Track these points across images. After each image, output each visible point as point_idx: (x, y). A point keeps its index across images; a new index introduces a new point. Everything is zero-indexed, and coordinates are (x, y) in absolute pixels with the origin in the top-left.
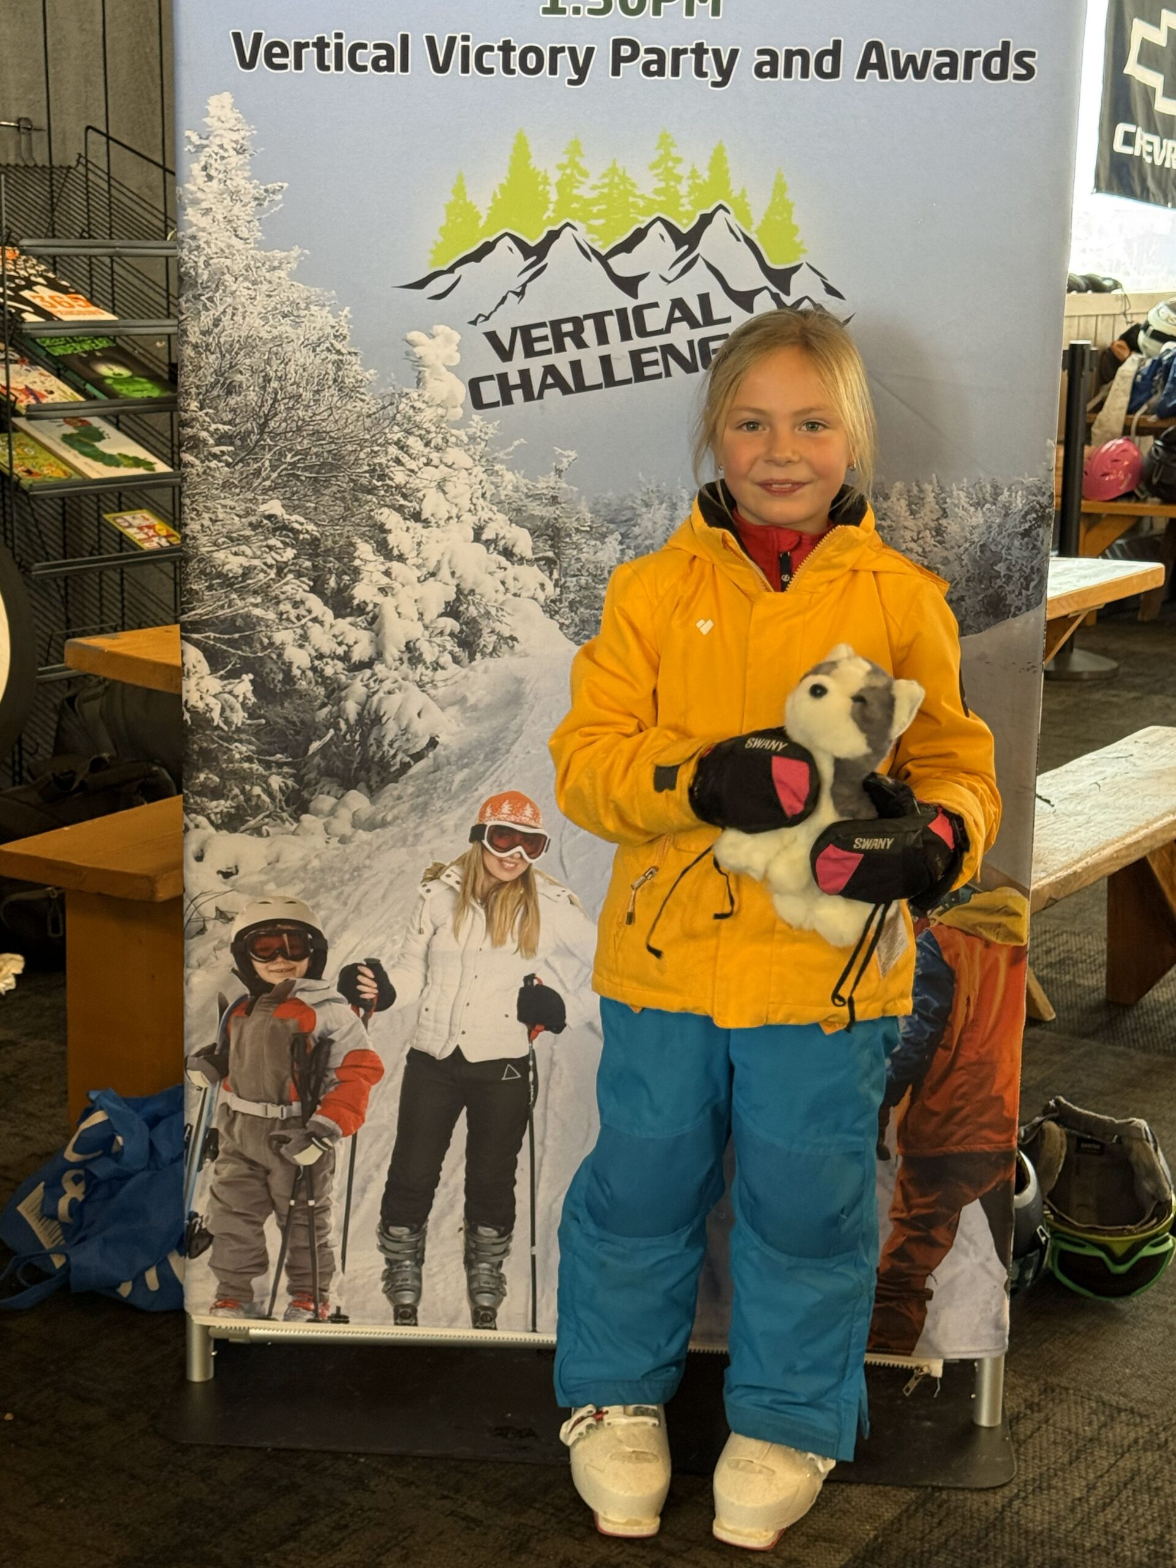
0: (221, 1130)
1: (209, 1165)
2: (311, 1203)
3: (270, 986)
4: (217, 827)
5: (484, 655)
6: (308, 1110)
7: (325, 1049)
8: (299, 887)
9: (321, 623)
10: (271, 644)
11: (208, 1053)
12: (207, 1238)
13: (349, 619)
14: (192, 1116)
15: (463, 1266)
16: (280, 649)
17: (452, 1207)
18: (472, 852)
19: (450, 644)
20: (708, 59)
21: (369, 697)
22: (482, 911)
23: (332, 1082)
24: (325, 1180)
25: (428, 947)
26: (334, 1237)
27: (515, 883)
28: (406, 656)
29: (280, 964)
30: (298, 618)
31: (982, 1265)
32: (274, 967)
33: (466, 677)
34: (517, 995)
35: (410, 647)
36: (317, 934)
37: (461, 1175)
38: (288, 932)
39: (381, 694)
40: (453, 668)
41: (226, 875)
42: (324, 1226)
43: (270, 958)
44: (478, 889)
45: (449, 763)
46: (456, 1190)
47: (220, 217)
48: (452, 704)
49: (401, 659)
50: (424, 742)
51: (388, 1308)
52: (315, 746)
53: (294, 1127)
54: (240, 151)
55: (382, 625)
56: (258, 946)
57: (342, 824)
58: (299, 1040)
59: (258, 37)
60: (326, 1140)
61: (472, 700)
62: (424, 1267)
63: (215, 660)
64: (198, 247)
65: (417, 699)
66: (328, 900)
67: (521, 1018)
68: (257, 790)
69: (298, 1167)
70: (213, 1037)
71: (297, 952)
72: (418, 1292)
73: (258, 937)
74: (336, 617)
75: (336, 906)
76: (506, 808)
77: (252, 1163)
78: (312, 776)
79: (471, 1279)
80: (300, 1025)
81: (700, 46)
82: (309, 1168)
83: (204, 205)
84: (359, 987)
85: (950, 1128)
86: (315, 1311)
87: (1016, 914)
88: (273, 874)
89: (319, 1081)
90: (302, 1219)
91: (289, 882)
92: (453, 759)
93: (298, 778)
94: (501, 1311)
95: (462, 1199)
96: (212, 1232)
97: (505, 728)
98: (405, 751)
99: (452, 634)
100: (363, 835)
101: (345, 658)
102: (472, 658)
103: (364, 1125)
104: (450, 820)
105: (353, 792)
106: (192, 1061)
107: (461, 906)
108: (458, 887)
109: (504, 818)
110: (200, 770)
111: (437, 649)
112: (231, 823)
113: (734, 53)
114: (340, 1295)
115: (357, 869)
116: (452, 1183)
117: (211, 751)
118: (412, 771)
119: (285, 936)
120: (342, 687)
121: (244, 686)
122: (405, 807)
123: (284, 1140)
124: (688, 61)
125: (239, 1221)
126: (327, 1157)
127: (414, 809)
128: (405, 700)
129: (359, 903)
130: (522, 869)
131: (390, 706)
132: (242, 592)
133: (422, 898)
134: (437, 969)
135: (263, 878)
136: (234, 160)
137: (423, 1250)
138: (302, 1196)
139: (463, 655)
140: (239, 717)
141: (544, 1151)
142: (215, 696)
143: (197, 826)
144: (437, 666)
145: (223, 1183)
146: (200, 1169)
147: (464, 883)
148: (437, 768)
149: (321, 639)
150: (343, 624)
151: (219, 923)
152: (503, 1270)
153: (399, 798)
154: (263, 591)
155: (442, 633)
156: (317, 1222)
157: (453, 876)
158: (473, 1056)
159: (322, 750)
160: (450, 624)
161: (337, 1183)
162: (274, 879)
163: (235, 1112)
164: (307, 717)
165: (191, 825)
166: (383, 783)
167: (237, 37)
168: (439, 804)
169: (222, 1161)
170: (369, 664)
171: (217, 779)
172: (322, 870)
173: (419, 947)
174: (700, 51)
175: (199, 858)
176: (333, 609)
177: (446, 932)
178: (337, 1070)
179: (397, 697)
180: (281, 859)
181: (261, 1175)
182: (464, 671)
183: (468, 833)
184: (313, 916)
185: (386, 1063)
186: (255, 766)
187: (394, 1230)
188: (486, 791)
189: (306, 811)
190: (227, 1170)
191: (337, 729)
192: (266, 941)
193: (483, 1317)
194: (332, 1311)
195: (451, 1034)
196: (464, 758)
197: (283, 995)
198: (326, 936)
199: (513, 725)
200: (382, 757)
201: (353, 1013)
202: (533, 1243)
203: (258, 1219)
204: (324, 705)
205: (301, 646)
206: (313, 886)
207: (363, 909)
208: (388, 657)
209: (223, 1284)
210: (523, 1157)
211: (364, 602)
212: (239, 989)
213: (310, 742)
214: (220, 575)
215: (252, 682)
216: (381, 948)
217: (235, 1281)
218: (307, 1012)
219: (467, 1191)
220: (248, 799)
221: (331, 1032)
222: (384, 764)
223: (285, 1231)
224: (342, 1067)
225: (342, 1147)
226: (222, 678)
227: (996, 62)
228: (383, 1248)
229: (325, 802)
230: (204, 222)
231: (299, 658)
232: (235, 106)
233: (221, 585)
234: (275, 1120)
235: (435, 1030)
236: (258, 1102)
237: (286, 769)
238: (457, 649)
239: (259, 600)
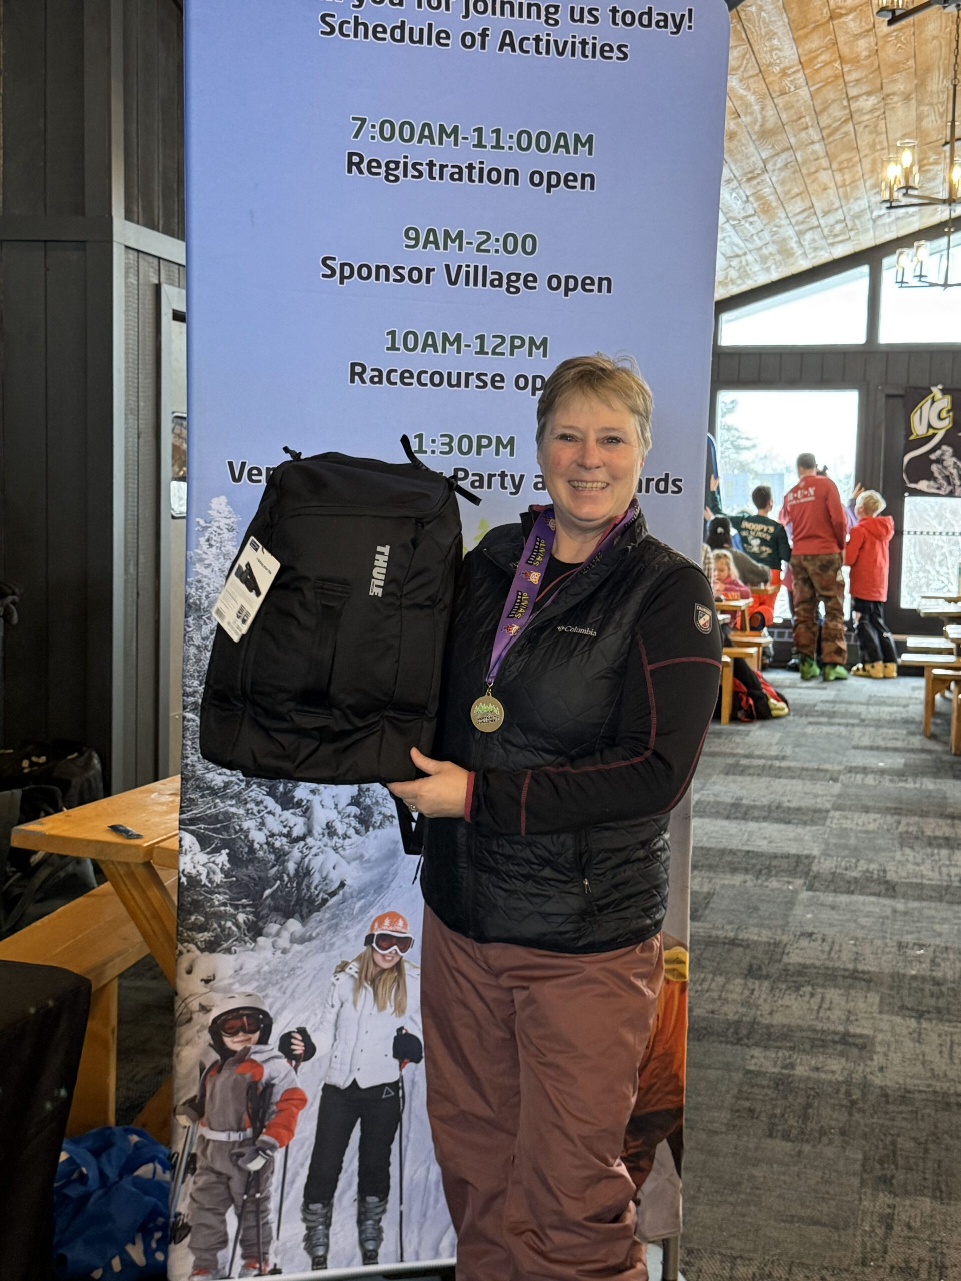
0: (199, 1154)
1: (190, 1179)
2: (258, 1196)
3: (233, 1053)
4: (202, 950)
5: (374, 828)
6: (257, 1133)
7: (268, 1091)
8: (255, 984)
9: (274, 814)
10: (241, 829)
11: (191, 1102)
12: (187, 1229)
13: (291, 811)
14: (179, 1147)
15: (355, 1225)
16: (246, 832)
17: (350, 1185)
18: (365, 953)
19: (354, 822)
20: (508, 480)
21: (303, 858)
22: (370, 989)
23: (273, 1113)
24: (268, 1179)
25: (338, 1016)
26: (272, 1217)
27: (391, 970)
28: (326, 832)
29: (241, 1036)
30: (259, 812)
31: (669, 1180)
32: (236, 1039)
33: (364, 842)
34: (392, 1041)
35: (329, 826)
36: (266, 1014)
37: (356, 1164)
38: (248, 1016)
39: (310, 856)
40: (355, 837)
41: (207, 981)
42: (267, 1211)
43: (234, 1034)
44: (369, 975)
45: (352, 897)
46: (352, 1176)
47: (216, 569)
48: (355, 859)
49: (323, 834)
50: (337, 884)
51: (308, 1260)
52: (268, 892)
53: (248, 1145)
54: (231, 530)
55: (312, 813)
56: (227, 1026)
57: (284, 942)
58: (253, 1086)
59: (243, 464)
60: (268, 1152)
61: (367, 856)
62: (332, 1229)
63: (204, 842)
64: (202, 587)
65: (333, 857)
66: (272, 991)
67: (396, 1056)
68: (229, 924)
69: (249, 1173)
70: (194, 1091)
71: (252, 1028)
72: (327, 1246)
73: (226, 1021)
74: (283, 809)
75: (279, 995)
76: (387, 922)
77: (219, 1174)
78: (265, 912)
79: (361, 1233)
80: (253, 1076)
81: (503, 472)
82: (257, 1173)
83: (207, 562)
84: (293, 1047)
85: (649, 1096)
86: (260, 1269)
87: (683, 962)
88: (238, 978)
89: (265, 1112)
90: (251, 1207)
91: (250, 981)
92: (355, 894)
93: (256, 914)
94: (382, 1251)
95: (356, 1180)
96: (190, 1224)
97: (387, 872)
98: (325, 891)
99: (355, 816)
100: (297, 947)
101: (288, 835)
102: (367, 830)
103: (294, 1138)
104: (352, 933)
105: (291, 920)
106: (179, 1109)
107: (358, 986)
108: (356, 976)
109: (386, 928)
110: (191, 914)
111: (345, 826)
112: (211, 947)
113: (522, 477)
114: (276, 1255)
115: (293, 969)
116: (350, 1171)
117: (198, 901)
118: (329, 904)
119: (245, 1019)
120: (286, 854)
121: (222, 858)
122: (325, 926)
123: (240, 1155)
124: (496, 480)
125: (209, 1215)
126: (269, 1163)
127: (329, 928)
128: (326, 859)
129: (294, 992)
130: (397, 960)
131: (316, 864)
132: (223, 798)
133: (334, 985)
134: (342, 1030)
135: (231, 981)
136: (227, 535)
137: (330, 1218)
138: (252, 1192)
139: (362, 829)
140: (219, 878)
141: (408, 1141)
142: (203, 865)
143: (188, 951)
144: (346, 836)
145: (200, 1190)
146: (183, 1182)
147: (360, 972)
148: (344, 901)
149: (273, 824)
150: (287, 814)
151: (201, 1014)
152: (382, 1224)
153: (321, 921)
154: (237, 796)
155: (349, 816)
156: (262, 1208)
157: (354, 968)
158: (364, 1084)
159: (272, 895)
160: (354, 810)
161: (276, 1180)
162: (238, 981)
163: (208, 1141)
164: (262, 874)
165: (185, 951)
166: (311, 912)
167: (231, 464)
168: (346, 923)
169: (199, 1175)
170: (303, 838)
171: (203, 919)
172: (270, 972)
173: (331, 1017)
174: (503, 475)
175: (189, 972)
176: (281, 805)
177: (349, 1005)
178: (277, 1104)
179: (321, 858)
180: (245, 967)
181: (224, 1180)
182: (362, 839)
183: (363, 940)
184: (263, 1003)
185: (309, 1096)
186: (228, 908)
187: (312, 1207)
188: (374, 913)
189: (261, 935)
190: (201, 1181)
191: (282, 880)
192: (232, 1023)
193: (370, 1257)
194: (271, 1267)
195: (351, 1071)
196: (362, 892)
197: (242, 1057)
198: (272, 1015)
199: (392, 871)
200: (311, 896)
201: (288, 1065)
202: (401, 1203)
203: (222, 1211)
204: (274, 866)
205: (260, 830)
206: (264, 983)
207: (296, 995)
208: (315, 833)
209: (198, 1259)
210: (395, 1147)
211: (302, 800)
212: (215, 1056)
213: (264, 890)
214: (209, 788)
215: (228, 854)
216: (308, 1020)
217: (207, 1256)
218: (258, 1066)
219: (360, 1174)
220: (223, 929)
221: (273, 1079)
222: (311, 900)
223: (240, 1217)
224: (281, 1101)
225: (279, 1155)
226: (208, 853)
227: (662, 486)
228: (305, 1220)
229: (273, 928)
230: (206, 572)
231: (258, 837)
232: (228, 504)
233: (210, 794)
234: (234, 1142)
235: (341, 1071)
236: (223, 1131)
237: (248, 909)
238: (358, 825)
239: (234, 802)
